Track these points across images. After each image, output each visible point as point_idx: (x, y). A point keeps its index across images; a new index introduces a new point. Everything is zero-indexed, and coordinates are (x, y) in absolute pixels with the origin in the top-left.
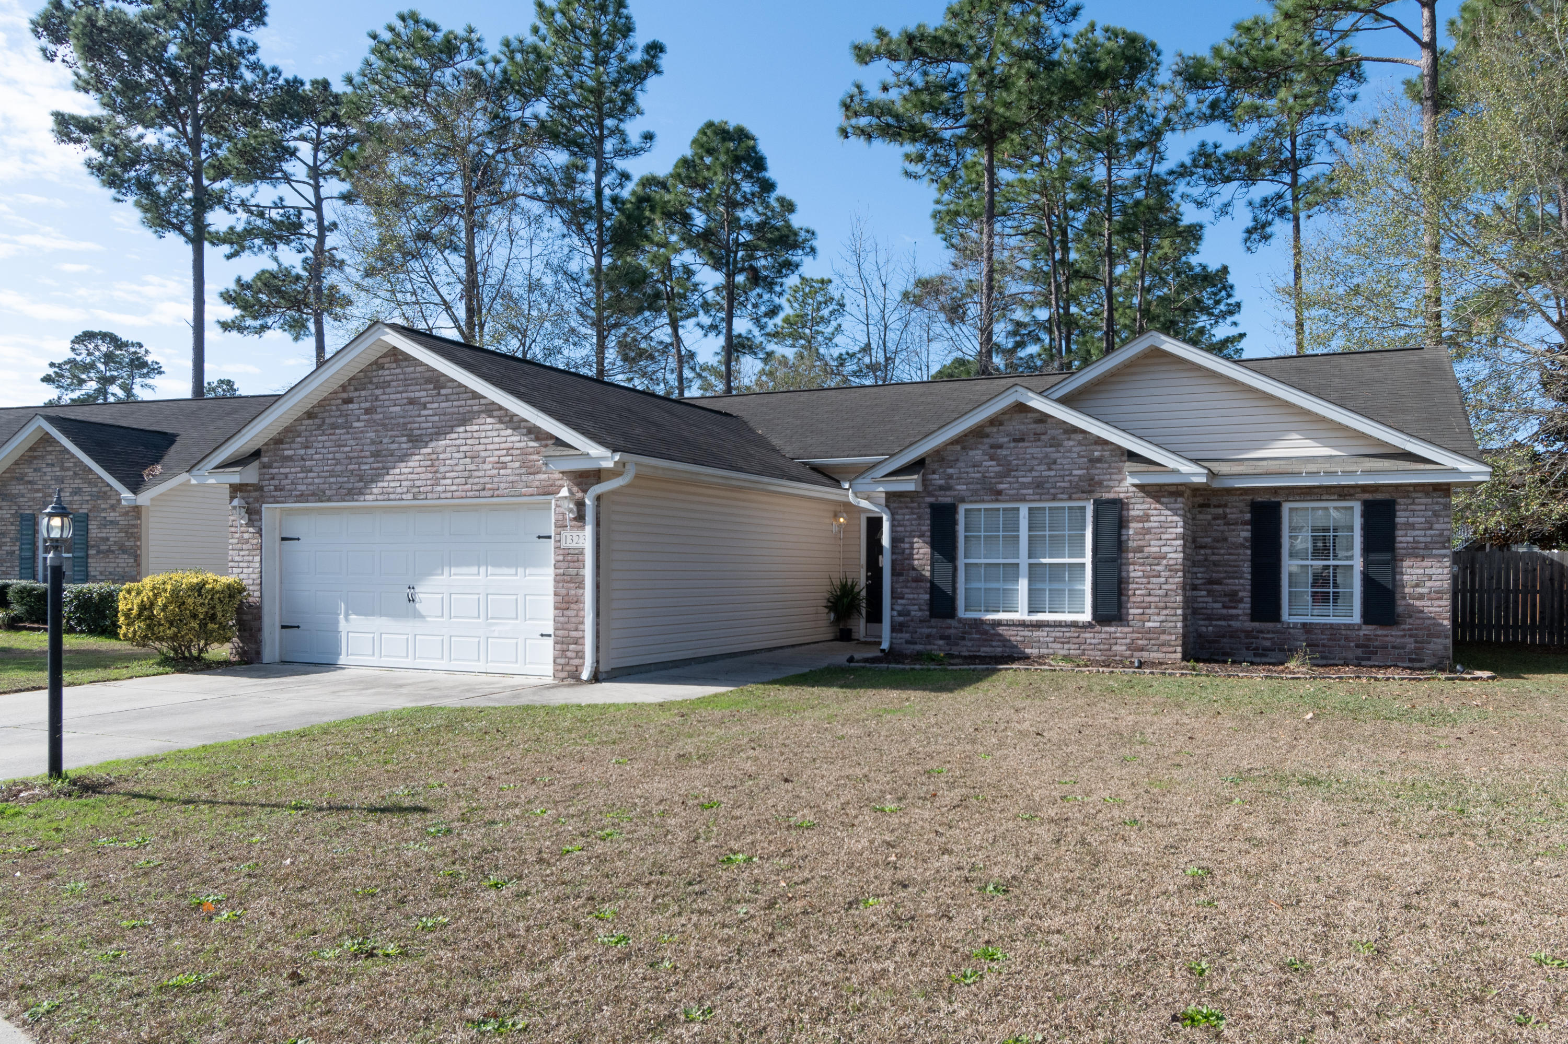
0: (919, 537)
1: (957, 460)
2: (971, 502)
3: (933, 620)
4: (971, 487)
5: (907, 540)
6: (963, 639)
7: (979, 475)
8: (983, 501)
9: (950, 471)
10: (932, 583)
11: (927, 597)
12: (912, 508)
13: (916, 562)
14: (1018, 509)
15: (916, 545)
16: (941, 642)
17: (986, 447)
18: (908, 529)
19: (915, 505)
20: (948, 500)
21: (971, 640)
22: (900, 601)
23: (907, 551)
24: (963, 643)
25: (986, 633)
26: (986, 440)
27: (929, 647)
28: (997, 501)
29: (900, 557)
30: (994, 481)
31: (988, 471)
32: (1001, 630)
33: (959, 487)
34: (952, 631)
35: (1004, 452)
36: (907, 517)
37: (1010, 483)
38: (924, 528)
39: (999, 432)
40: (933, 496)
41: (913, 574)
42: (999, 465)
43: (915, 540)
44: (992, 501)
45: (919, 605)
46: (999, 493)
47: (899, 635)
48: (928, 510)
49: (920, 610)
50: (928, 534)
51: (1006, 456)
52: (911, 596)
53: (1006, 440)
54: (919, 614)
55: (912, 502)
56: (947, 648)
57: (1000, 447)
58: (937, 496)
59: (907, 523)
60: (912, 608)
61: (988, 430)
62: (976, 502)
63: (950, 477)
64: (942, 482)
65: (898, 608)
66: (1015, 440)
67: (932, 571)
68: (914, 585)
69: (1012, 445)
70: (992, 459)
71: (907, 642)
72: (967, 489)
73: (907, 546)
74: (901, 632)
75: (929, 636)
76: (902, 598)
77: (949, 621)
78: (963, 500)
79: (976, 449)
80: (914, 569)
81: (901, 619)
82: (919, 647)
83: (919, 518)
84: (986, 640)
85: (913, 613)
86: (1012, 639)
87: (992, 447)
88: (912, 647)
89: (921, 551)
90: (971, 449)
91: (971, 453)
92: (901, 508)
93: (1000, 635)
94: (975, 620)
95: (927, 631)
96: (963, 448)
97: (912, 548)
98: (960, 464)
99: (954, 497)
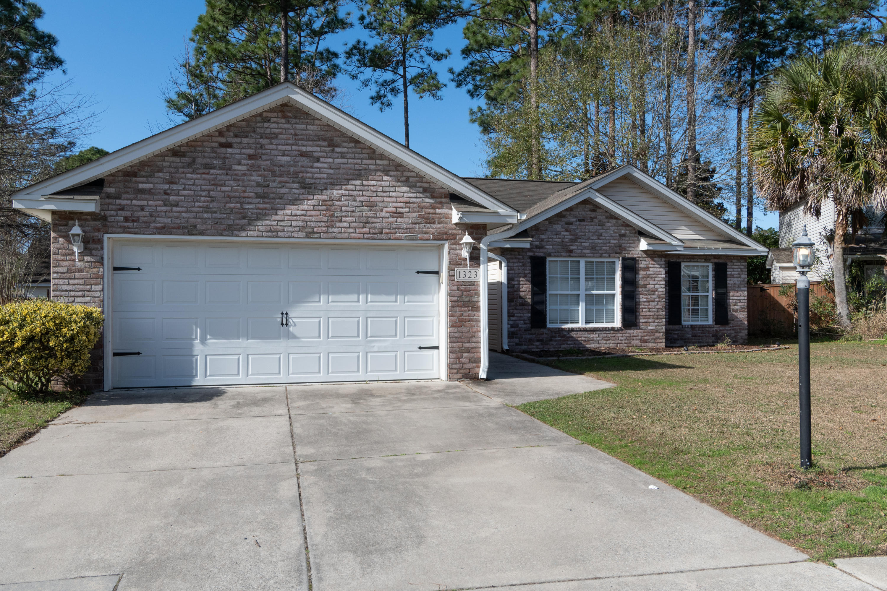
0: (523, 277)
1: (547, 230)
2: (555, 256)
3: (533, 330)
4: (555, 247)
5: (516, 279)
6: (551, 340)
7: (559, 240)
8: (562, 256)
9: (542, 236)
10: (532, 305)
11: (529, 315)
12: (519, 259)
13: (522, 293)
14: (579, 261)
15: (521, 282)
16: (538, 343)
17: (563, 223)
18: (517, 272)
19: (521, 257)
20: (541, 255)
21: (556, 341)
22: (512, 318)
23: (516, 286)
24: (551, 343)
25: (564, 336)
26: (563, 219)
27: (530, 347)
28: (570, 256)
29: (512, 290)
30: (568, 244)
31: (564, 238)
32: (573, 334)
33: (548, 247)
34: (545, 336)
35: (574, 227)
36: (516, 264)
37: (577, 246)
38: (526, 272)
39: (570, 214)
40: (532, 251)
41: (520, 300)
42: (571, 235)
43: (521, 279)
44: (567, 256)
45: (524, 320)
46: (571, 251)
47: (512, 340)
48: (529, 261)
49: (525, 323)
50: (530, 275)
51: (574, 229)
52: (519, 315)
53: (575, 220)
54: (524, 326)
55: (519, 255)
56: (542, 347)
57: (571, 224)
58: (534, 252)
59: (516, 268)
60: (519, 322)
61: (564, 213)
62: (558, 256)
63: (542, 240)
64: (537, 243)
65: (511, 322)
66: (580, 221)
67: (533, 298)
68: (521, 307)
69: (578, 223)
70: (567, 231)
71: (517, 344)
72: (553, 249)
73: (516, 283)
74: (513, 338)
75: (530, 340)
76: (513, 316)
77: (543, 330)
78: (550, 255)
79: (557, 224)
80: (521, 297)
81: (513, 329)
82: (524, 347)
83: (524, 265)
84: (564, 341)
85: (520, 326)
86: (579, 339)
87: (567, 223)
88: (520, 347)
89: (525, 286)
90: (555, 224)
91: (555, 226)
92: (512, 259)
93: (572, 337)
94: (559, 328)
95: (529, 336)
96: (550, 223)
97: (519, 284)
98: (547, 233)
99: (545, 253)
